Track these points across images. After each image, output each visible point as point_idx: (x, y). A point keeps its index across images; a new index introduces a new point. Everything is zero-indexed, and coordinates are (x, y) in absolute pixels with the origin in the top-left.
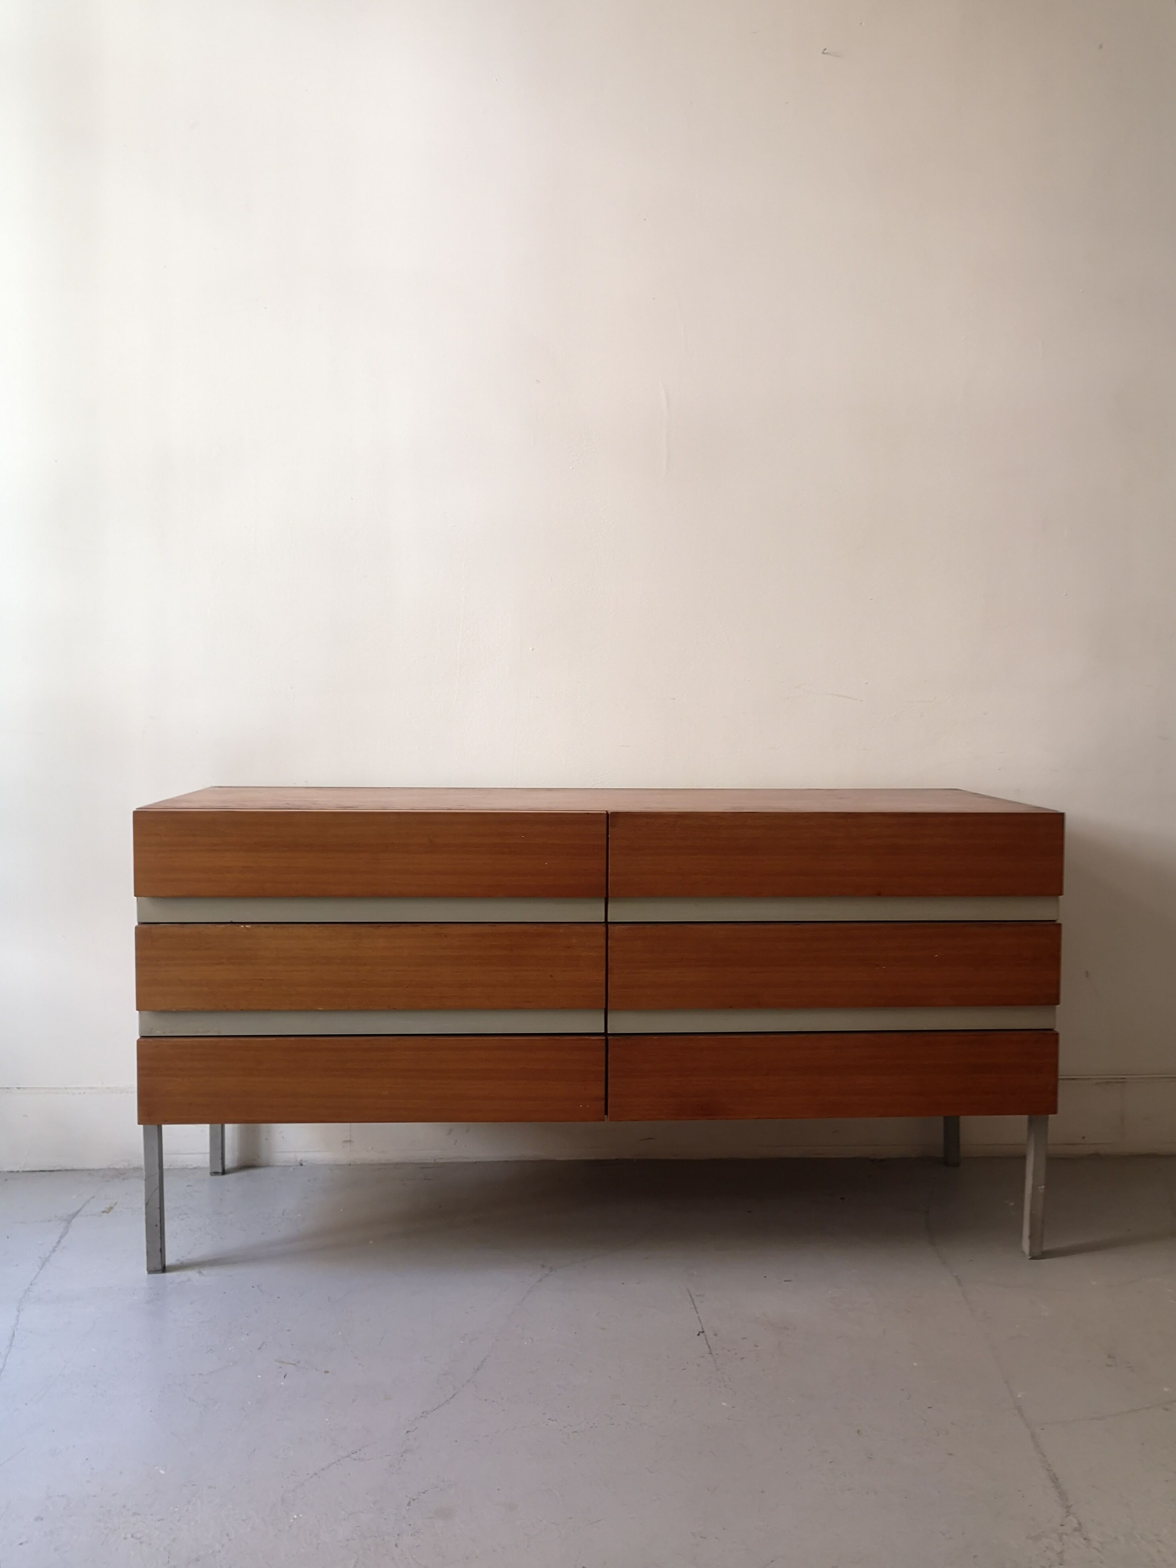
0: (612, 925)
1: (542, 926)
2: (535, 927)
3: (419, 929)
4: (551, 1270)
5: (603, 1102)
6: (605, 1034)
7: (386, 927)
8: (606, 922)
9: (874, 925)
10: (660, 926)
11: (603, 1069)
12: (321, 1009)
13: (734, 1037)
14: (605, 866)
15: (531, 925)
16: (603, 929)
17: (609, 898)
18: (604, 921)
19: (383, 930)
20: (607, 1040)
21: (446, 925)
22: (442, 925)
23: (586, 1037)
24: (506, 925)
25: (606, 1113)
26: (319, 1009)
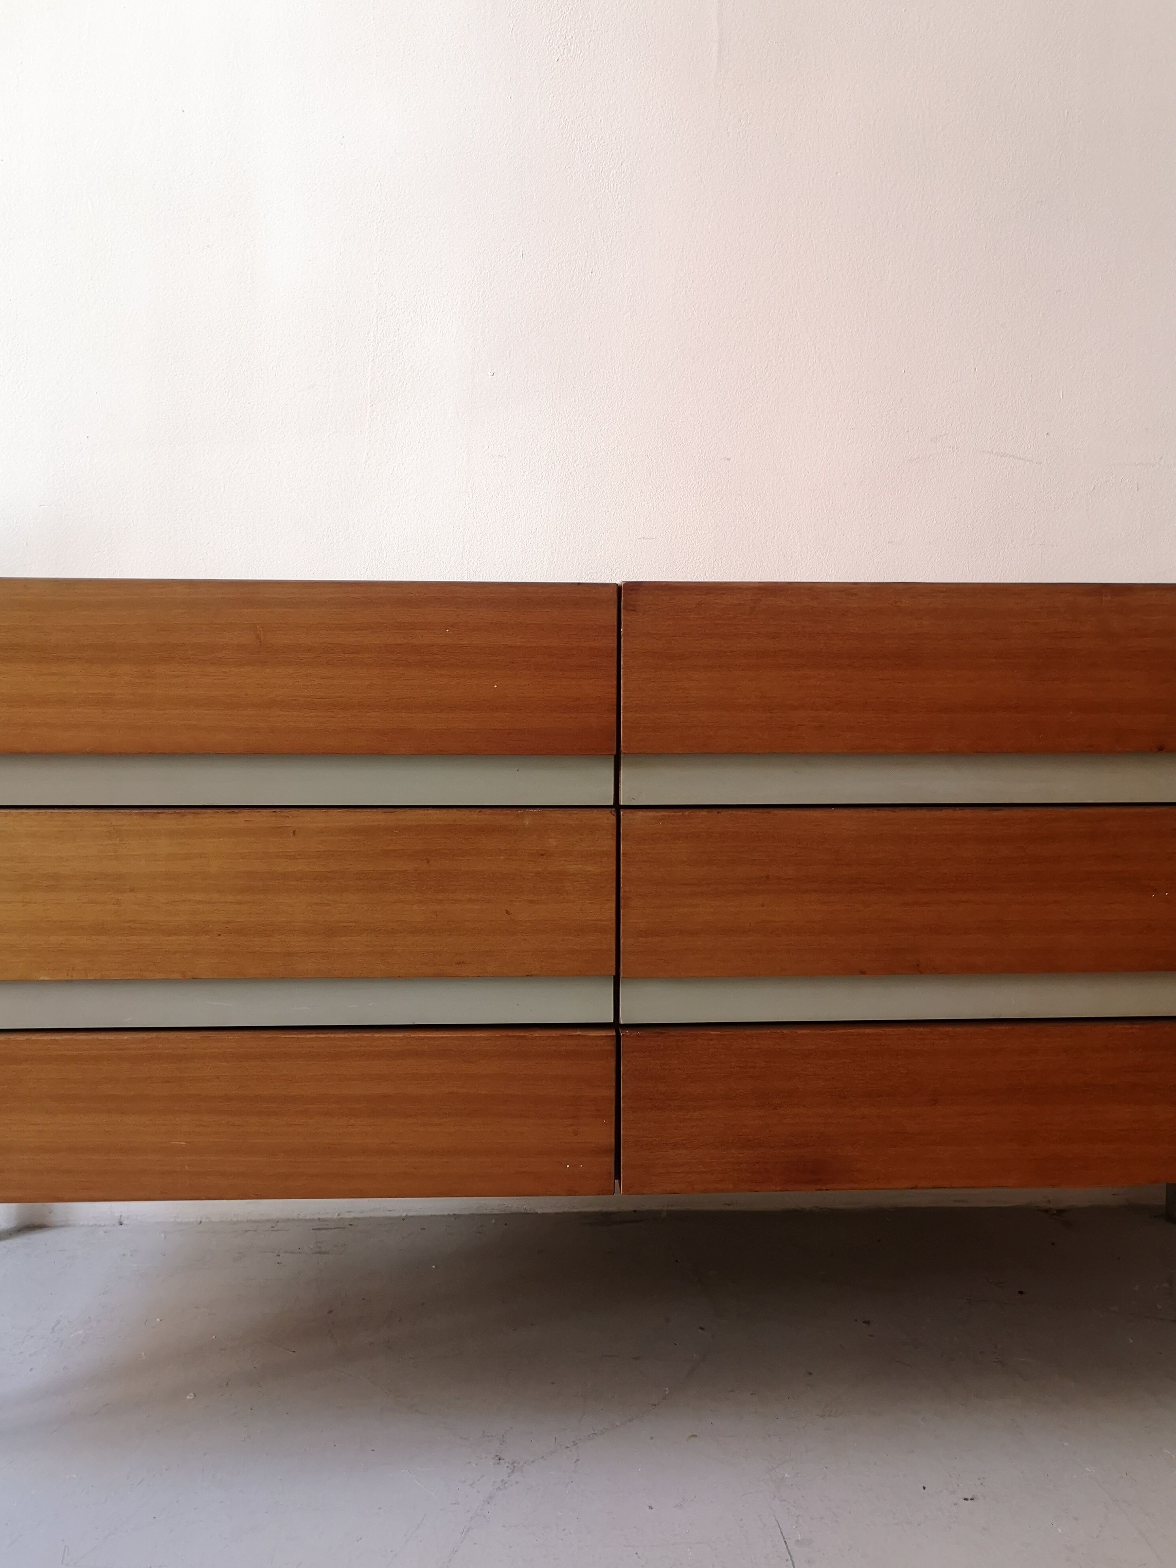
0: (628, 811)
1: (487, 813)
2: (474, 815)
3: (240, 820)
4: (514, 1467)
5: (612, 1159)
6: (616, 1025)
7: (177, 813)
8: (617, 807)
9: (1148, 810)
10: (725, 813)
11: (612, 1093)
12: (46, 978)
13: (868, 1031)
14: (615, 691)
15: (466, 812)
16: (609, 818)
17: (622, 756)
18: (612, 803)
19: (167, 821)
20: (618, 1038)
21: (294, 812)
22: (286, 812)
23: (578, 1033)
24: (409, 812)
25: (618, 1176)
26: (42, 978)
